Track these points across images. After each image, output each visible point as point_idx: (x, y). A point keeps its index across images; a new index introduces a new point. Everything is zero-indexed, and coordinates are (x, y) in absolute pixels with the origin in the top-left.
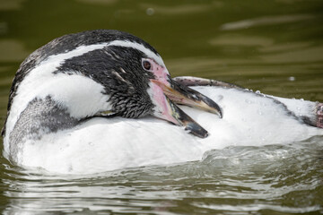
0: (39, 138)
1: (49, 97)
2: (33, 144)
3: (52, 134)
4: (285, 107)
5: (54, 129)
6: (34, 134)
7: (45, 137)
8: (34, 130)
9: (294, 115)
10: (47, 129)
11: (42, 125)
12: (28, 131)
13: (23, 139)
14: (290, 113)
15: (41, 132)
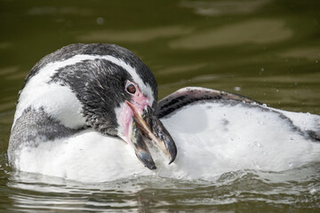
0: (36, 146)
1: (42, 109)
2: (30, 151)
3: (49, 143)
4: (291, 122)
5: (51, 137)
6: (31, 142)
7: (42, 145)
8: (30, 138)
9: (300, 130)
10: (44, 138)
11: (39, 133)
12: (24, 139)
13: (20, 146)
14: (295, 129)
15: (38, 139)
